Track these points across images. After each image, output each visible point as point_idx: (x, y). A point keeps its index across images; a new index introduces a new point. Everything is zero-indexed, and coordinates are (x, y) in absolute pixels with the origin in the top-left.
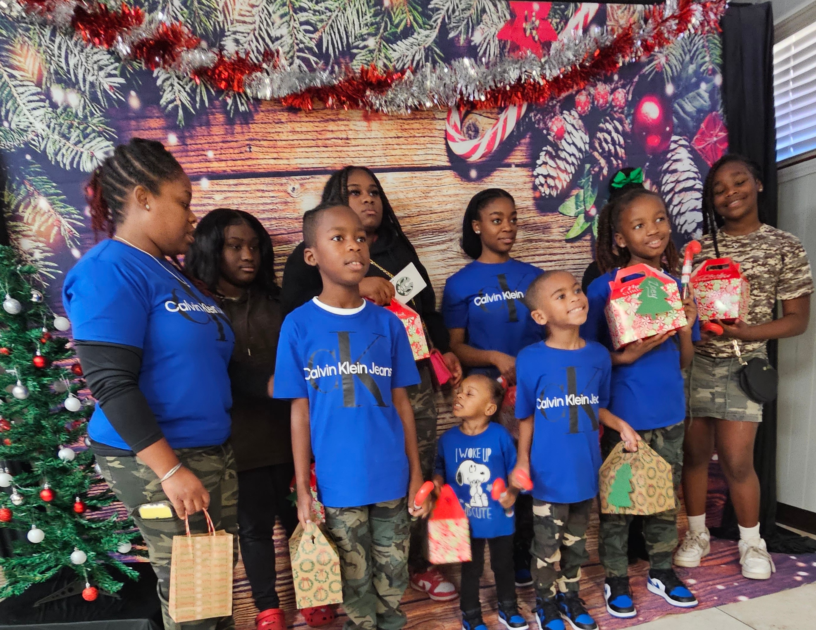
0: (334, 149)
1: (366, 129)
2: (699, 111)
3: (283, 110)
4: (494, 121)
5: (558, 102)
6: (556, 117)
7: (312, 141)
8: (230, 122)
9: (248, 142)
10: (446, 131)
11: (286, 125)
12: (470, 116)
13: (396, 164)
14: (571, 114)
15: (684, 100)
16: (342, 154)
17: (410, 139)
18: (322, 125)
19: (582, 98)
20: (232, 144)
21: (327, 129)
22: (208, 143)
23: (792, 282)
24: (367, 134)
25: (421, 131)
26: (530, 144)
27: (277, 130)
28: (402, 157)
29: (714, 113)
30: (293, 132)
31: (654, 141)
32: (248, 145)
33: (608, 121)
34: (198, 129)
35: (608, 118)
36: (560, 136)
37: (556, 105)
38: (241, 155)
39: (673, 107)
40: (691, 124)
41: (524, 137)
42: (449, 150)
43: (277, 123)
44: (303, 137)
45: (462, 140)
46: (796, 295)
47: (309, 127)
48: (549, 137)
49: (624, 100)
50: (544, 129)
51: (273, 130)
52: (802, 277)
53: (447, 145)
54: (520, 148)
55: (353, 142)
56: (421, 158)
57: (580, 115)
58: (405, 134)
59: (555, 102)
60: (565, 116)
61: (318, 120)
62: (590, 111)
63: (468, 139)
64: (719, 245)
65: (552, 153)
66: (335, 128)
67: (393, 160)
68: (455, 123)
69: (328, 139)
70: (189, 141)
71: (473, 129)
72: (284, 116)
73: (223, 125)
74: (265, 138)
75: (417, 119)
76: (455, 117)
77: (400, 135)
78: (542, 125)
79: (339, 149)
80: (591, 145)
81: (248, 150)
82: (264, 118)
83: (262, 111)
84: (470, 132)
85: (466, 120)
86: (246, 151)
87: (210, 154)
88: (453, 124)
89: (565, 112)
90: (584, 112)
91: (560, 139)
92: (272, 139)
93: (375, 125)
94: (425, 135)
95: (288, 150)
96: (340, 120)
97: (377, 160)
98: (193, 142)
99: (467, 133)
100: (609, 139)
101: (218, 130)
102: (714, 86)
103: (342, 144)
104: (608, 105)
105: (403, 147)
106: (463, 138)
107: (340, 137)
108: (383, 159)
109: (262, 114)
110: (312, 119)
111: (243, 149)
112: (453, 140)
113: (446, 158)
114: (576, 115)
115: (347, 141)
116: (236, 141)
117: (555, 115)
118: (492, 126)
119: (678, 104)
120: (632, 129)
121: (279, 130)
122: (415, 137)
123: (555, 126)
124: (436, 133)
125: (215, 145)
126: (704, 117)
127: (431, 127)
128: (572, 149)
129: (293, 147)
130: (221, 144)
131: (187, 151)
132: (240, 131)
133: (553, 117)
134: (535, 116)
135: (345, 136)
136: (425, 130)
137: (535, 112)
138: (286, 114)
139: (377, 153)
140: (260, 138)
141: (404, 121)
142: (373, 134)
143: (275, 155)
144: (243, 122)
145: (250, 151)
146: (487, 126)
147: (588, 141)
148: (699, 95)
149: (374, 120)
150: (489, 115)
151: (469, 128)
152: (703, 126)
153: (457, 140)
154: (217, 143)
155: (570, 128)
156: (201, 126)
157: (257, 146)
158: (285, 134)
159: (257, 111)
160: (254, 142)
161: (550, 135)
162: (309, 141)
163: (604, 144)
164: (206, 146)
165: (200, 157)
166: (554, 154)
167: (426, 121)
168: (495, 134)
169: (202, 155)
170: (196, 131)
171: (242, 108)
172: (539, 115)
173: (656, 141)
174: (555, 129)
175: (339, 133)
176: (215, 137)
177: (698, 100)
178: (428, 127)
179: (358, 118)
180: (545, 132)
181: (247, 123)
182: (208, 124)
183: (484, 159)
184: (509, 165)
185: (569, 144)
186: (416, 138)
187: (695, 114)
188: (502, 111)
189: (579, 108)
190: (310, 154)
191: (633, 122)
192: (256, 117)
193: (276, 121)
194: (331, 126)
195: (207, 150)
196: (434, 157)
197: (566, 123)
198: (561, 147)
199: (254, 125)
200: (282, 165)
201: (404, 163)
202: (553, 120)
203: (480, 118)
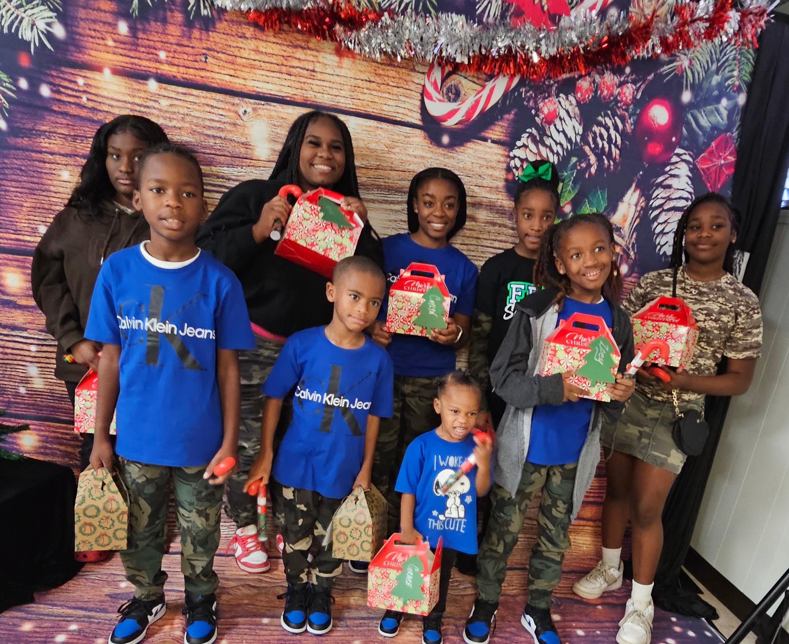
0: (298, 79)
1: (336, 64)
2: (714, 128)
3: (248, 24)
4: (479, 88)
5: (555, 83)
6: (551, 98)
7: (276, 66)
8: (189, 24)
9: (204, 51)
10: (424, 86)
11: (249, 41)
12: (454, 76)
13: (362, 109)
14: (567, 99)
15: (700, 113)
16: (306, 86)
17: (382, 86)
18: (289, 50)
19: (584, 84)
20: (187, 49)
21: (294, 55)
22: (162, 42)
23: (740, 342)
24: (336, 70)
25: (396, 80)
26: (513, 121)
27: (238, 45)
28: (370, 104)
29: (728, 134)
30: (257, 51)
31: (654, 149)
32: (204, 54)
33: (608, 116)
34: (153, 23)
35: (609, 112)
36: (550, 119)
37: (552, 86)
38: (195, 63)
39: (686, 116)
40: (702, 139)
41: (509, 113)
42: (423, 108)
43: (241, 37)
44: (267, 59)
45: (440, 101)
46: (740, 356)
47: (276, 49)
48: (536, 118)
49: (631, 97)
50: (533, 108)
51: (235, 45)
52: (751, 340)
53: (422, 102)
54: (501, 123)
55: (319, 76)
56: (391, 109)
57: (578, 102)
58: (378, 80)
59: (552, 82)
60: (561, 100)
61: (286, 43)
62: (590, 101)
63: (446, 100)
64: (678, 286)
65: (536, 137)
66: (303, 57)
67: (360, 104)
68: (435, 80)
69: (293, 67)
70: (140, 35)
71: (454, 91)
72: (249, 31)
73: (180, 26)
74: (224, 51)
75: (394, 66)
76: (437, 75)
77: (372, 79)
78: (531, 103)
79: (303, 80)
80: (584, 138)
81: (204, 59)
82: (227, 28)
83: (226, 21)
84: (450, 94)
85: (449, 80)
86: (201, 61)
87: (162, 55)
88: (433, 80)
89: (561, 95)
90: (583, 100)
91: (550, 124)
92: (232, 53)
93: (347, 62)
94: (399, 85)
95: (248, 70)
96: (309, 48)
97: (342, 100)
98: (145, 37)
99: (447, 94)
100: (606, 137)
101: (174, 30)
102: (736, 105)
103: (306, 75)
104: (612, 98)
105: (374, 93)
106: (441, 98)
107: (307, 67)
108: (349, 101)
109: (225, 23)
110: (280, 42)
111: (198, 58)
112: (430, 98)
113: (419, 116)
114: (574, 102)
115: (313, 73)
116: (193, 47)
117: (549, 96)
118: (476, 93)
119: (692, 115)
120: (633, 131)
121: (241, 45)
122: (388, 85)
123: (546, 107)
124: (413, 86)
125: (169, 45)
126: (718, 136)
127: (408, 78)
128: (561, 138)
129: (253, 67)
130: (175, 47)
131: (138, 45)
132: (198, 37)
133: (547, 98)
134: (526, 92)
135: (311, 68)
136: (401, 81)
137: (527, 88)
138: (252, 29)
139: (343, 93)
140: (218, 50)
141: (380, 66)
142: (343, 72)
143: (232, 72)
144: (203, 27)
145: (206, 62)
146: (470, 92)
147: (581, 133)
148: (717, 110)
149: (347, 57)
150: (476, 80)
151: (449, 90)
152: (713, 144)
153: (434, 98)
154: (171, 44)
155: (563, 114)
156: (156, 21)
157: (214, 57)
158: (247, 51)
159: (220, 19)
160: (212, 52)
161: (538, 116)
162: (273, 65)
163: (599, 140)
164: (159, 45)
165: (150, 56)
166: (538, 139)
167: (404, 70)
168: (477, 102)
169: (152, 54)
170: (149, 24)
171: (204, 12)
172: (531, 92)
173: (658, 149)
174: (546, 111)
175: (305, 63)
176: (170, 37)
177: (715, 116)
178: (404, 78)
179: (329, 51)
180: (533, 112)
181: (207, 30)
182: (165, 21)
183: (460, 126)
184: (485, 140)
185: (559, 132)
186: (389, 87)
187: (708, 130)
188: (491, 79)
189: (579, 95)
190: (270, 78)
191: (635, 123)
192: (218, 25)
193: (239, 35)
194: (299, 53)
195: (160, 49)
196: (406, 112)
197: (560, 106)
198: (548, 133)
199: (214, 34)
200: (237, 84)
201: (371, 110)
202: (546, 101)
203: (464, 81)
